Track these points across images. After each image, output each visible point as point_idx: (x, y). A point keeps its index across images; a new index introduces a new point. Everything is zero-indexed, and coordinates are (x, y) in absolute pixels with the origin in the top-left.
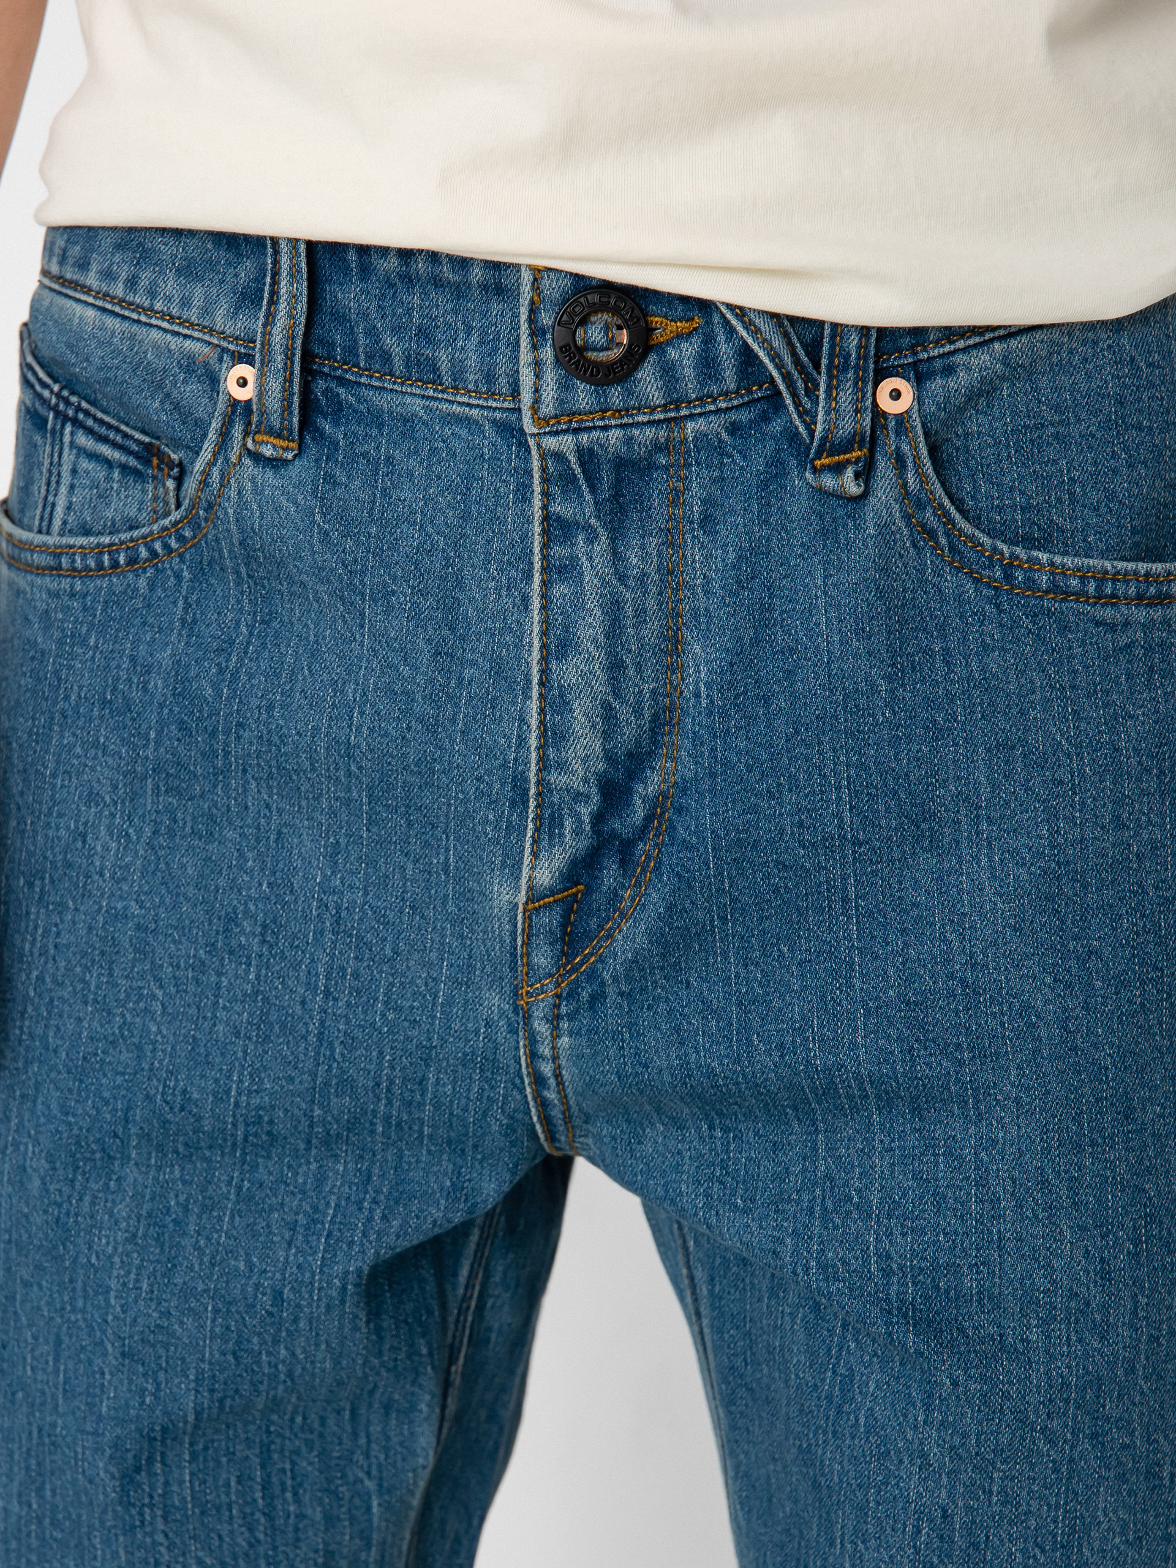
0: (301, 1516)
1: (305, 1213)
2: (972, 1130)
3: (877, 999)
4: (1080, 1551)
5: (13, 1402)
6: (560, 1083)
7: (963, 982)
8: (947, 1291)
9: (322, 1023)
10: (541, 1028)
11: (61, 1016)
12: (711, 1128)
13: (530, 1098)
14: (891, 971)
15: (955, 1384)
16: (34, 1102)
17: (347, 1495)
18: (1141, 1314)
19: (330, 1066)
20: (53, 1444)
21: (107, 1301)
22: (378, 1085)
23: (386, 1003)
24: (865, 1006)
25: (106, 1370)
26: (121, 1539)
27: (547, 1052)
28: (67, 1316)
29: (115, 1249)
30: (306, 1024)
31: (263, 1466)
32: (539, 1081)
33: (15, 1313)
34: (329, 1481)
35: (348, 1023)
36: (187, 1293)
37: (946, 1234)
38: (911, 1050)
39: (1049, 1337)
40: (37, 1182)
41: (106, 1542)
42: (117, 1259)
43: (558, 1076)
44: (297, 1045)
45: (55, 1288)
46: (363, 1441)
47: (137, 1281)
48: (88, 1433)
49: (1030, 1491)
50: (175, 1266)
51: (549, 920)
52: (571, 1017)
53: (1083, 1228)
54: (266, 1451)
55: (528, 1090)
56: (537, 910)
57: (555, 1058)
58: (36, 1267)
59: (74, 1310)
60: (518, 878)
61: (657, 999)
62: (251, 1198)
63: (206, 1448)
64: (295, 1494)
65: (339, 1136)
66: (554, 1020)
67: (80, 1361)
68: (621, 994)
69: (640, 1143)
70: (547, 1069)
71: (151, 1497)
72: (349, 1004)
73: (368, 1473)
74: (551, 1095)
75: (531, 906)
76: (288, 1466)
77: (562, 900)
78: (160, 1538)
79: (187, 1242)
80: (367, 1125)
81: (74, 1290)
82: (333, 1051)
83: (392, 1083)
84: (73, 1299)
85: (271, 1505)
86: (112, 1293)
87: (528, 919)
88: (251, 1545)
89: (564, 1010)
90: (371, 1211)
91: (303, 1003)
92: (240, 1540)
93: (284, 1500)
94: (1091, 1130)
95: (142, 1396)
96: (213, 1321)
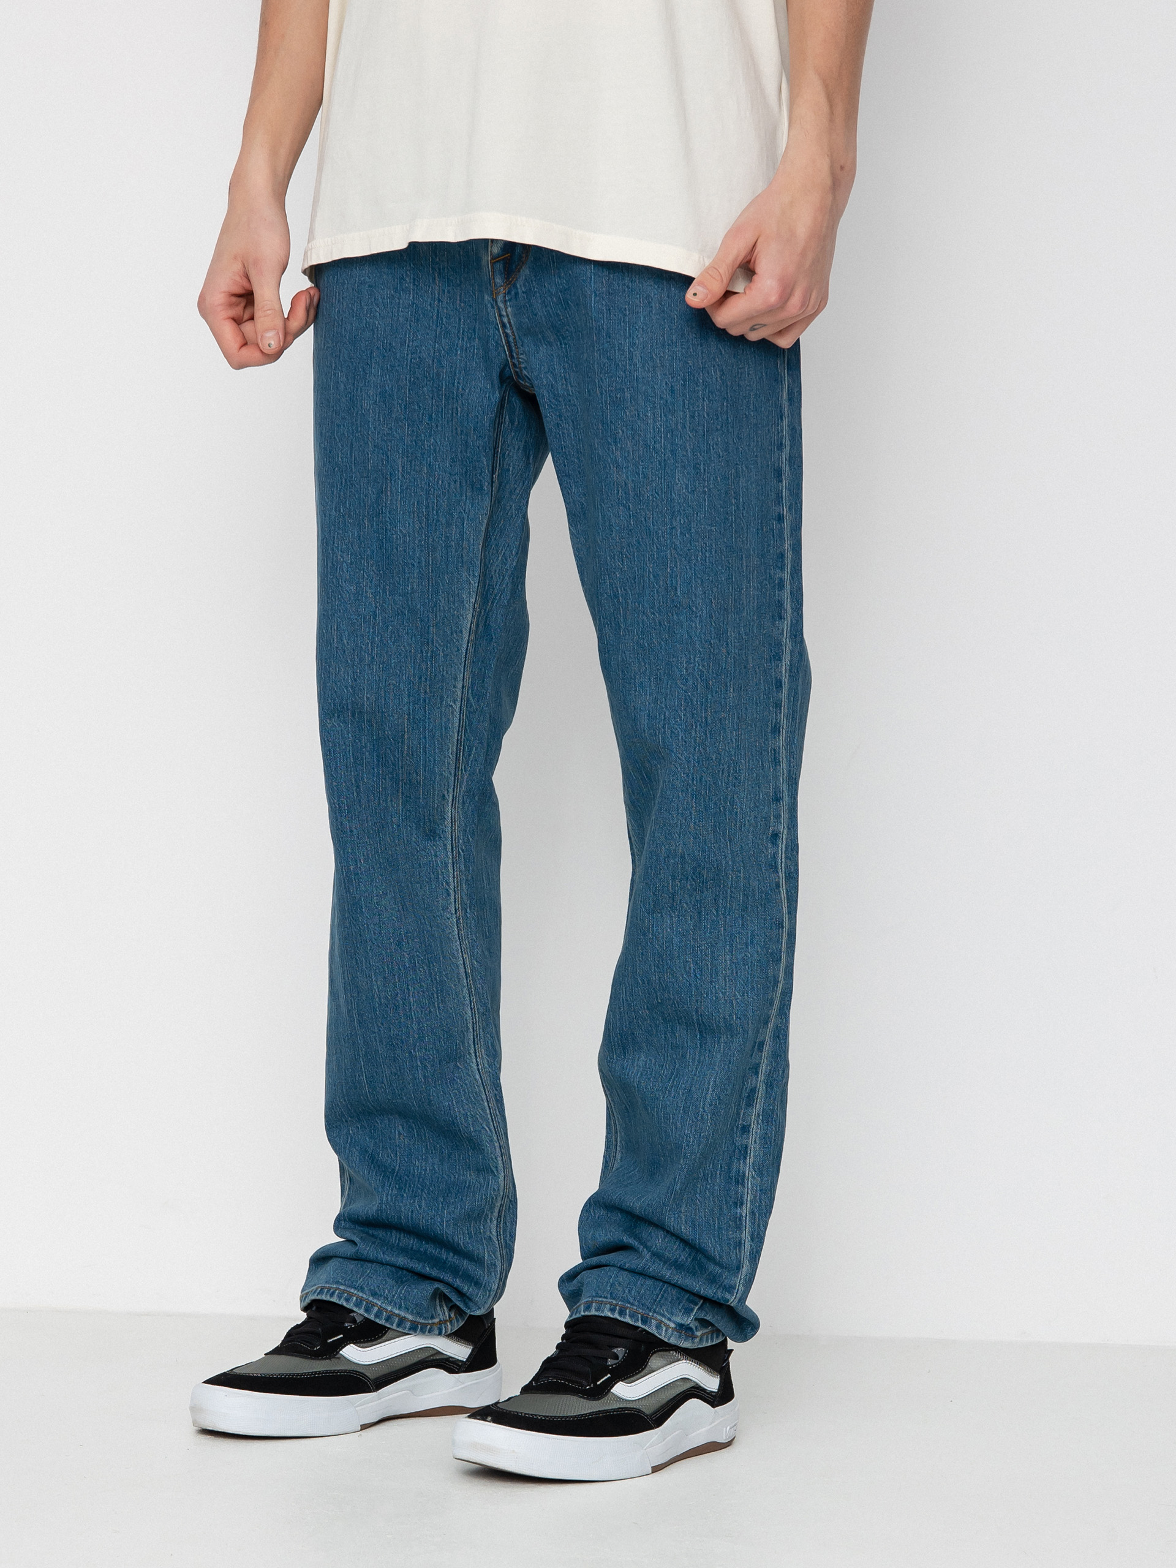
0: (438, 521)
1: (436, 388)
2: (627, 340)
3: (599, 291)
4: (671, 494)
5: (334, 472)
6: (511, 326)
7: (628, 287)
8: (620, 398)
9: (438, 311)
10: (501, 305)
11: (346, 323)
12: (561, 344)
13: (501, 332)
14: (604, 282)
15: (623, 432)
16: (340, 357)
17: (456, 517)
18: (687, 407)
19: (442, 327)
20: (352, 484)
21: (368, 426)
22: (459, 332)
23: (460, 300)
24: (595, 293)
25: (369, 453)
26: (375, 519)
27: (504, 314)
28: (354, 435)
29: (370, 407)
30: (432, 312)
31: (427, 500)
32: (504, 325)
33: (335, 438)
34: (450, 510)
35: (447, 309)
36: (397, 420)
37: (619, 378)
38: (609, 309)
39: (654, 414)
40: (342, 386)
41: (369, 521)
42: (371, 411)
43: (510, 323)
44: (429, 320)
45: (349, 425)
46: (464, 498)
47: (379, 418)
48: (365, 477)
49: (652, 472)
50: (391, 411)
51: (499, 266)
52: (510, 300)
53: (665, 375)
54: (428, 493)
55: (500, 330)
56: (495, 262)
57: (508, 316)
58: (342, 418)
59: (357, 432)
60: (488, 250)
61: (535, 292)
62: (414, 383)
63: (407, 488)
64: (437, 512)
65: (444, 356)
66: (505, 302)
67: (360, 451)
68: (523, 292)
69: (538, 353)
70: (505, 320)
71: (386, 504)
72: (447, 303)
73: (464, 511)
74: (509, 331)
75: (492, 261)
76: (435, 501)
77: (503, 259)
78: (388, 519)
79: (395, 403)
80: (454, 351)
81: (357, 424)
82: (442, 321)
83: (464, 331)
84: (357, 428)
85: (428, 515)
86: (370, 423)
87: (492, 266)
88: (420, 528)
89: (507, 298)
90: (458, 387)
91: (430, 305)
92: (416, 526)
93: (433, 514)
94: (668, 340)
95: (383, 462)
96: (408, 429)
